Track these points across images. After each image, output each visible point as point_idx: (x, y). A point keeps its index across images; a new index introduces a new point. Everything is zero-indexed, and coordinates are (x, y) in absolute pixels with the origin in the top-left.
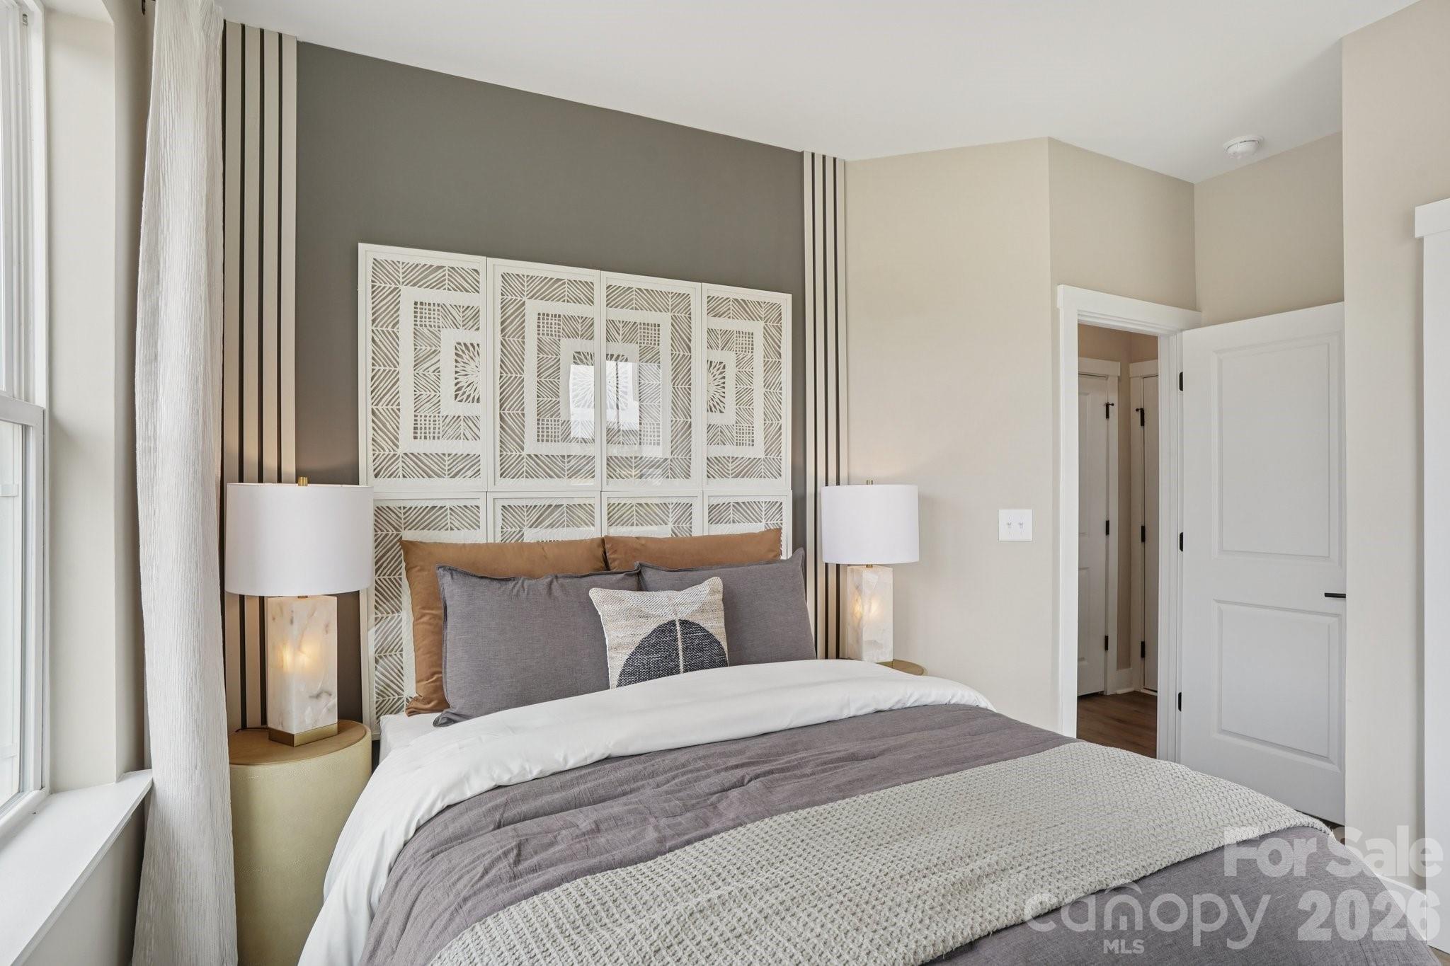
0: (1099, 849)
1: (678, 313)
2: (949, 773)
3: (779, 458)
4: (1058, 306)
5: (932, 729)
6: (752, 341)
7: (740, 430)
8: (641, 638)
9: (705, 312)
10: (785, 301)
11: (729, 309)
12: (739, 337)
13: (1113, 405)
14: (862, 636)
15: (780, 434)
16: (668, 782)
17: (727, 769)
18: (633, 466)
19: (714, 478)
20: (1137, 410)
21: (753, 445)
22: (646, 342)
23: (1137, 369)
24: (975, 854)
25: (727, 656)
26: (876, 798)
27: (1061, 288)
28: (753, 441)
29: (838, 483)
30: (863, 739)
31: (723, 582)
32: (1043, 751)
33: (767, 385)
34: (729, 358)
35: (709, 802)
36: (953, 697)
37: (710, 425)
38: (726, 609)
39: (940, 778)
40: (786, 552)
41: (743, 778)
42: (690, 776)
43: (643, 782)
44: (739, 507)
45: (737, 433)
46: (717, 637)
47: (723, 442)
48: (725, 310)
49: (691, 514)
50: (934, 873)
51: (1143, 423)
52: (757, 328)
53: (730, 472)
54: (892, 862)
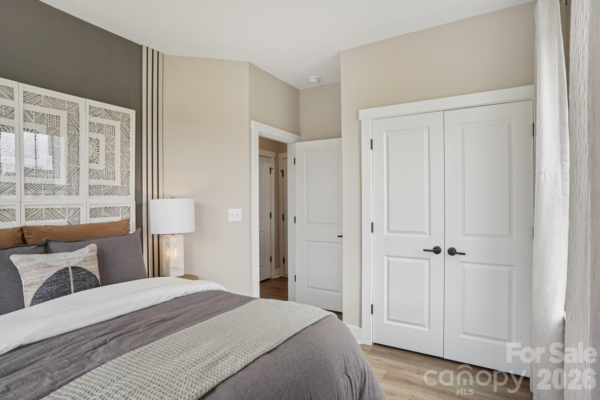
0: (263, 339)
1: (71, 112)
2: (206, 320)
3: (128, 186)
4: (251, 129)
5: (200, 302)
6: (114, 130)
7: (107, 172)
8: (46, 278)
9: (88, 113)
10: (132, 113)
11: (102, 113)
12: (107, 127)
13: (272, 168)
14: (170, 265)
15: (129, 175)
16: (61, 351)
17: (97, 338)
18: (43, 188)
19: (93, 195)
20: (281, 171)
21: (115, 180)
22: (51, 124)
23: (281, 155)
24: (215, 352)
25: (99, 282)
26: (173, 336)
27: (252, 122)
28: (114, 178)
29: (158, 198)
30: (169, 311)
31: (97, 246)
32: (244, 304)
33: (122, 152)
34: (102, 137)
35: (86, 356)
36: (209, 288)
37: (90, 169)
38: (98, 259)
39: (202, 322)
40: (133, 229)
41: (106, 340)
42: (75, 345)
43: (44, 355)
44: (107, 210)
45: (106, 173)
46: (94, 273)
47: (98, 178)
48: (99, 113)
49: (79, 213)
50: (198, 364)
51: (283, 176)
52: (117, 124)
53: (102, 193)
54: (179, 363)
